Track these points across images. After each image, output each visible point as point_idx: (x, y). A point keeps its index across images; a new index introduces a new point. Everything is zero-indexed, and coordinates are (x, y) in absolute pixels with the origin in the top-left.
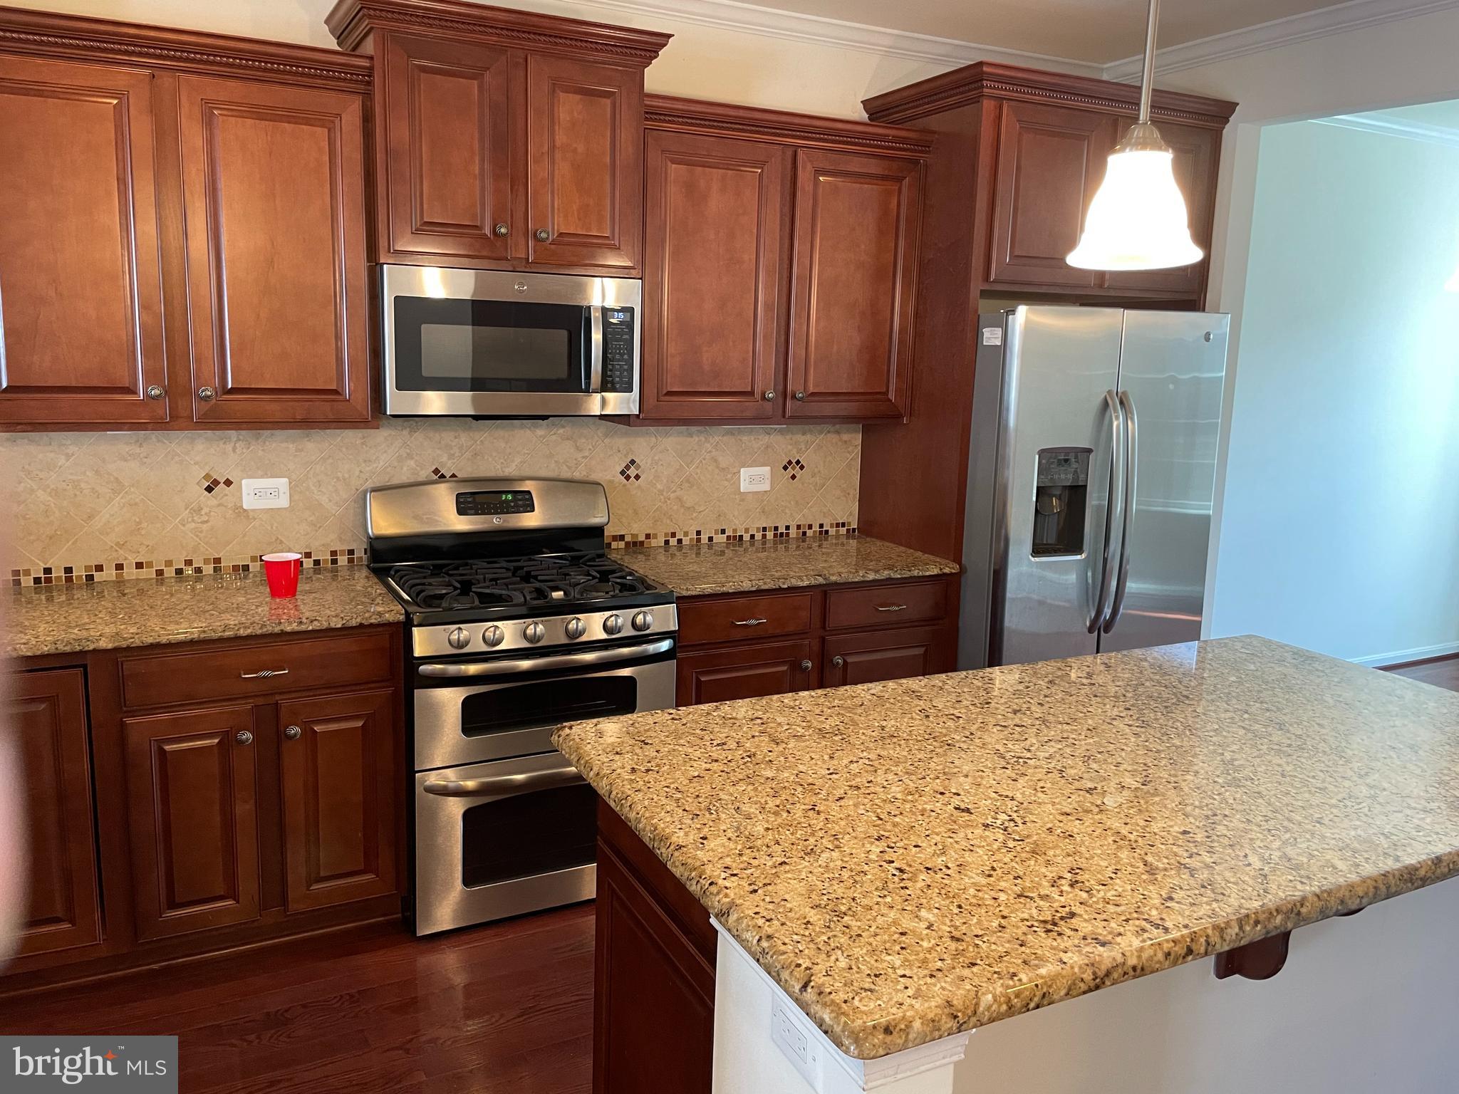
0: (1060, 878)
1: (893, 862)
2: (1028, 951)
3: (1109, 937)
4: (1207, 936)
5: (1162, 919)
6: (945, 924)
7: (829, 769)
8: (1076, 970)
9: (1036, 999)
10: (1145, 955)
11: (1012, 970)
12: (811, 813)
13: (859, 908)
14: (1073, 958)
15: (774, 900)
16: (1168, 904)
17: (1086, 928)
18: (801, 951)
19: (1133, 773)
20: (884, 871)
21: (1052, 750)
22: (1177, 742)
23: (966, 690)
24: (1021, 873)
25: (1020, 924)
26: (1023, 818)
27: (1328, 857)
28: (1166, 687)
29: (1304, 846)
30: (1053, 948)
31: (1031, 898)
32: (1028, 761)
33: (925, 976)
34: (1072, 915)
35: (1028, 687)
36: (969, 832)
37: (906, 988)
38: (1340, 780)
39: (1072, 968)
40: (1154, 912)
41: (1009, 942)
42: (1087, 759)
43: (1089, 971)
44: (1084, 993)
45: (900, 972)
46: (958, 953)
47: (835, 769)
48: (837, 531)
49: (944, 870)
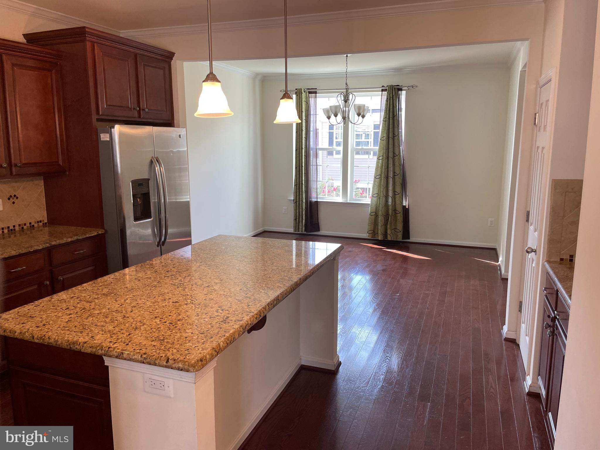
0: (218, 310)
1: (166, 322)
2: (224, 329)
3: (241, 319)
4: (263, 311)
5: (250, 310)
6: (196, 331)
7: (119, 304)
8: (238, 329)
9: (232, 340)
10: (252, 320)
11: (223, 335)
12: (125, 318)
13: (167, 337)
14: (236, 326)
15: (137, 344)
16: (249, 307)
17: (234, 319)
18: (159, 353)
19: (216, 279)
20: (166, 325)
21: (188, 279)
22: (221, 268)
23: (145, 269)
24: (206, 312)
25: (216, 324)
26: (195, 299)
27: (277, 285)
28: (207, 254)
29: (270, 284)
30: (229, 326)
31: (214, 317)
32: (184, 284)
33: (201, 345)
34: (228, 317)
35: (165, 264)
36: (182, 307)
37: (199, 349)
38: (268, 267)
39: (237, 329)
40: (247, 310)
41: (217, 329)
42: (200, 279)
43: (241, 328)
44: (242, 334)
45: (194, 346)
46: (206, 337)
47: (121, 304)
48: (38, 225)
49: (184, 319)
